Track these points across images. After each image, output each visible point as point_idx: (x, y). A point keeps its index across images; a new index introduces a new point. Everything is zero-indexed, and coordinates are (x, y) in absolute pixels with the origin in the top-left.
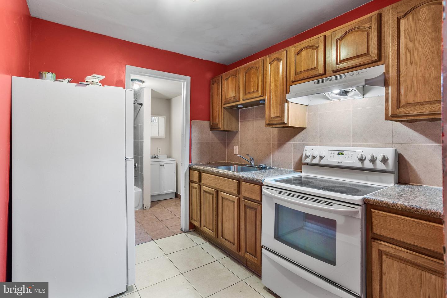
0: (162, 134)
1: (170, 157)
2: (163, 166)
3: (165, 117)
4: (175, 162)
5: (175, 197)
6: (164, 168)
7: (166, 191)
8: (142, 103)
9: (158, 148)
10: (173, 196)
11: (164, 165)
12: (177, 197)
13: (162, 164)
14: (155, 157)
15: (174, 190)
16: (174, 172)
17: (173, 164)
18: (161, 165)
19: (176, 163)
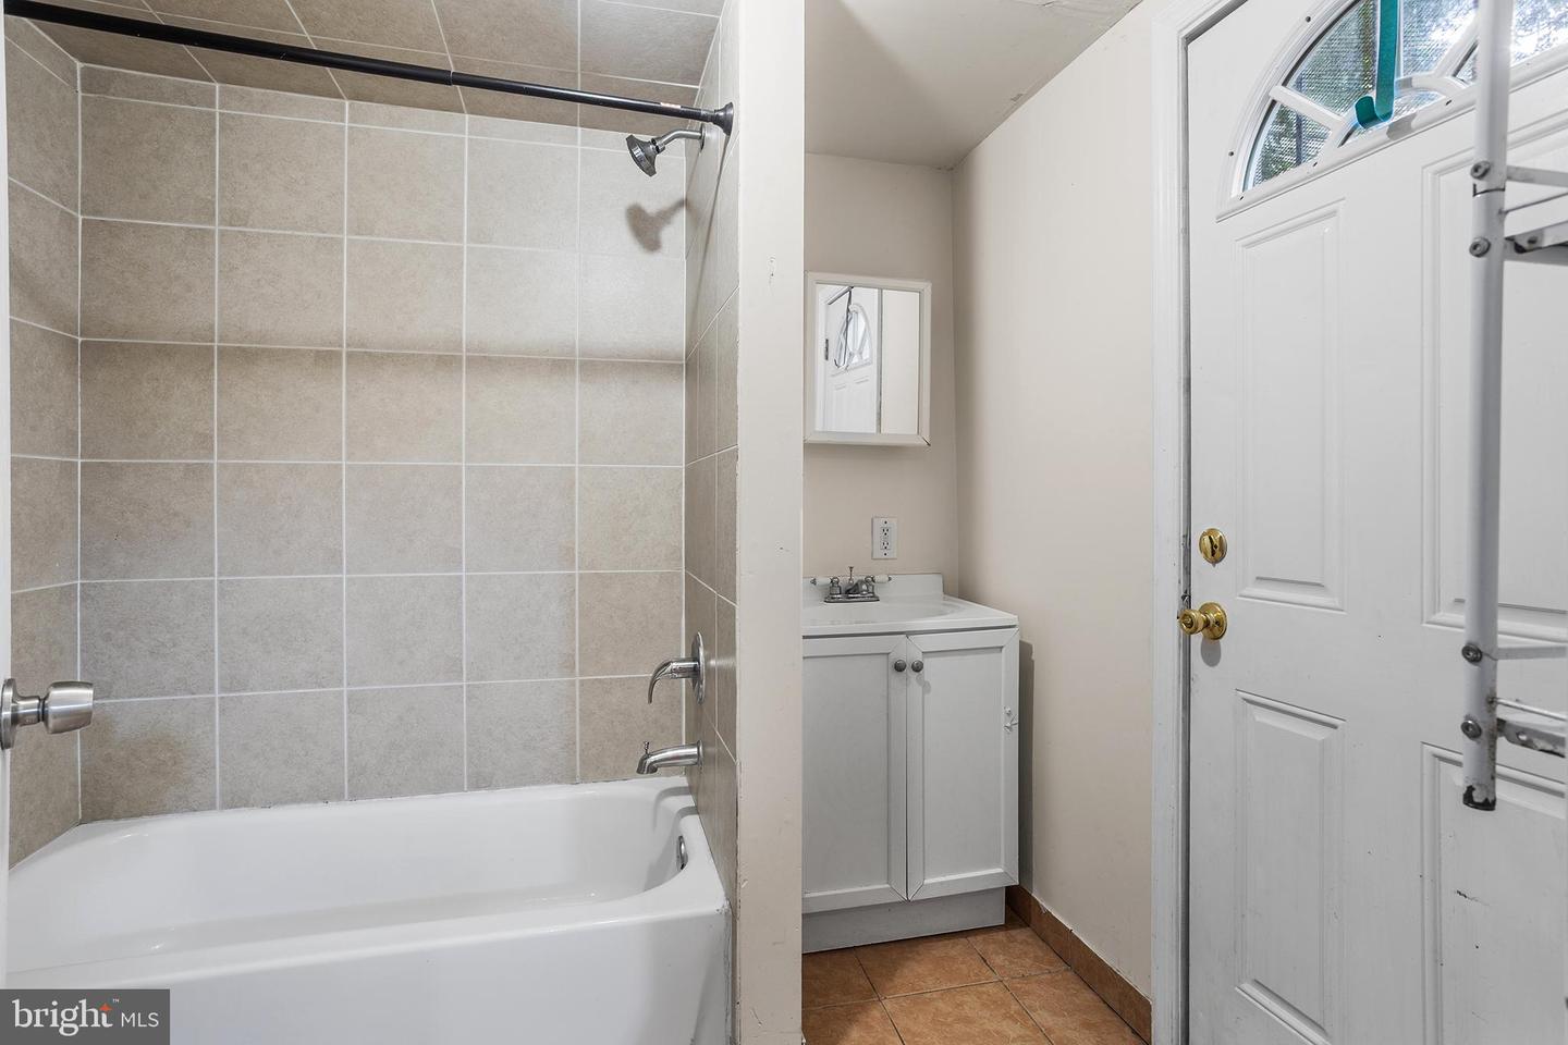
0: (904, 421)
1: (962, 588)
2: (918, 668)
3: (927, 287)
4: (1010, 641)
5: (1006, 927)
6: (926, 687)
7: (938, 880)
8: (731, 105)
9: (879, 524)
10: (996, 914)
11: (928, 663)
12: (1026, 924)
13: (910, 651)
14: (851, 592)
15: (999, 870)
16: (1004, 721)
17: (993, 656)
18: (899, 668)
19: (1022, 644)
